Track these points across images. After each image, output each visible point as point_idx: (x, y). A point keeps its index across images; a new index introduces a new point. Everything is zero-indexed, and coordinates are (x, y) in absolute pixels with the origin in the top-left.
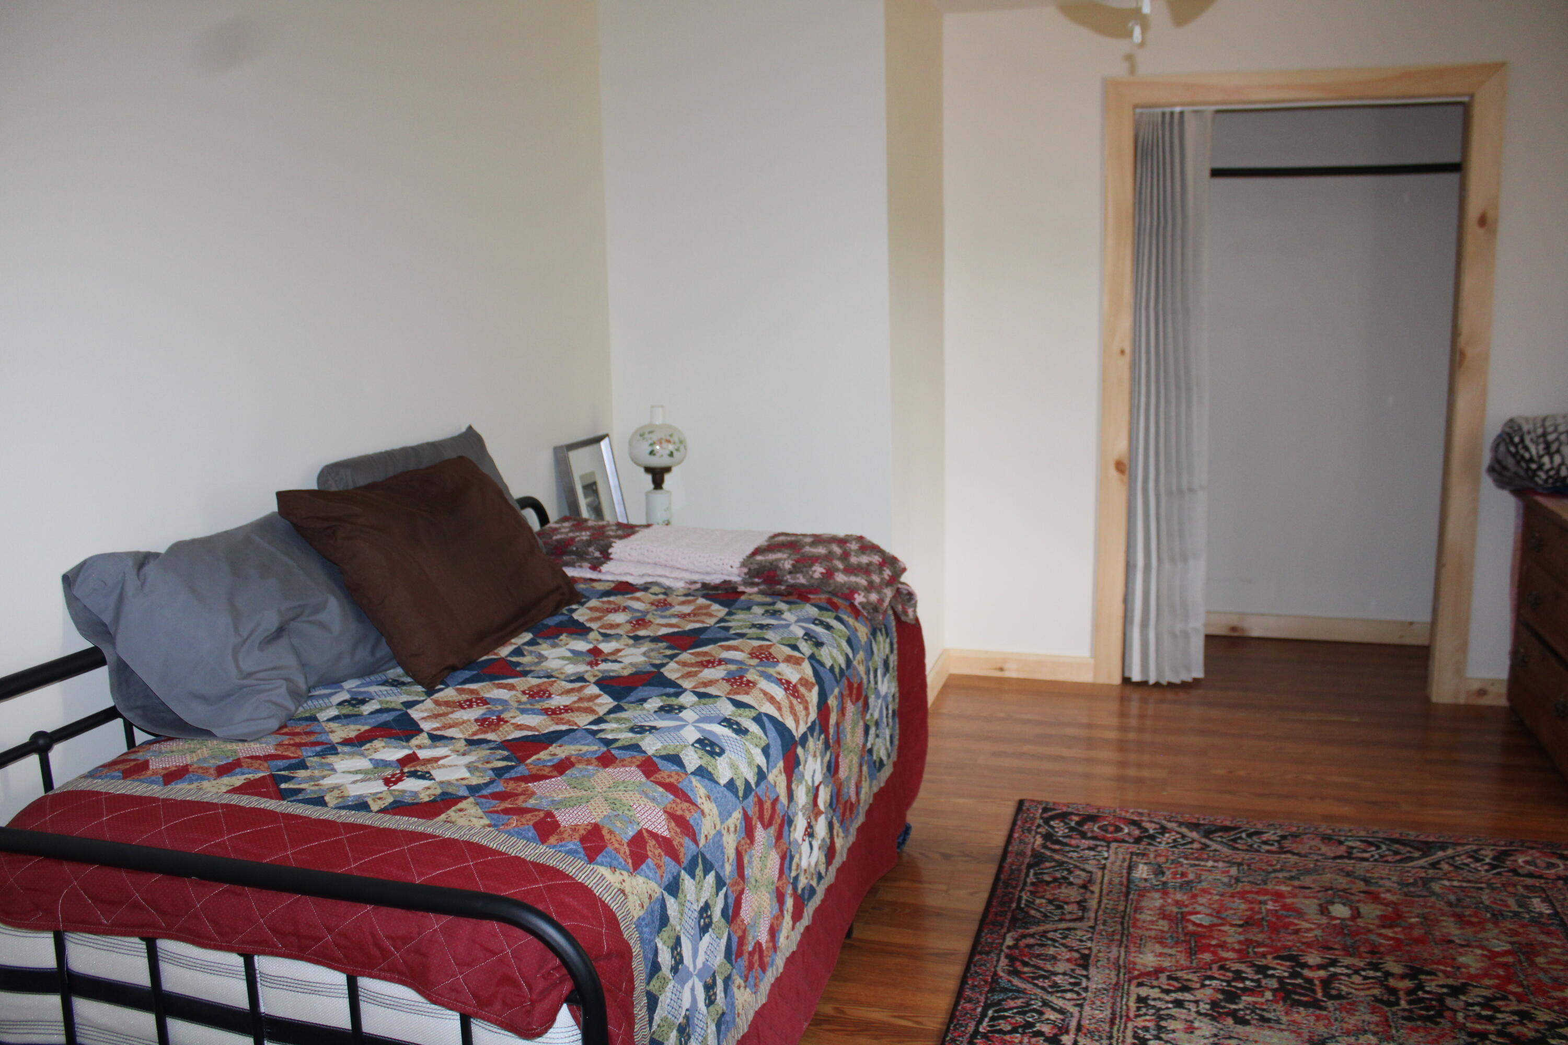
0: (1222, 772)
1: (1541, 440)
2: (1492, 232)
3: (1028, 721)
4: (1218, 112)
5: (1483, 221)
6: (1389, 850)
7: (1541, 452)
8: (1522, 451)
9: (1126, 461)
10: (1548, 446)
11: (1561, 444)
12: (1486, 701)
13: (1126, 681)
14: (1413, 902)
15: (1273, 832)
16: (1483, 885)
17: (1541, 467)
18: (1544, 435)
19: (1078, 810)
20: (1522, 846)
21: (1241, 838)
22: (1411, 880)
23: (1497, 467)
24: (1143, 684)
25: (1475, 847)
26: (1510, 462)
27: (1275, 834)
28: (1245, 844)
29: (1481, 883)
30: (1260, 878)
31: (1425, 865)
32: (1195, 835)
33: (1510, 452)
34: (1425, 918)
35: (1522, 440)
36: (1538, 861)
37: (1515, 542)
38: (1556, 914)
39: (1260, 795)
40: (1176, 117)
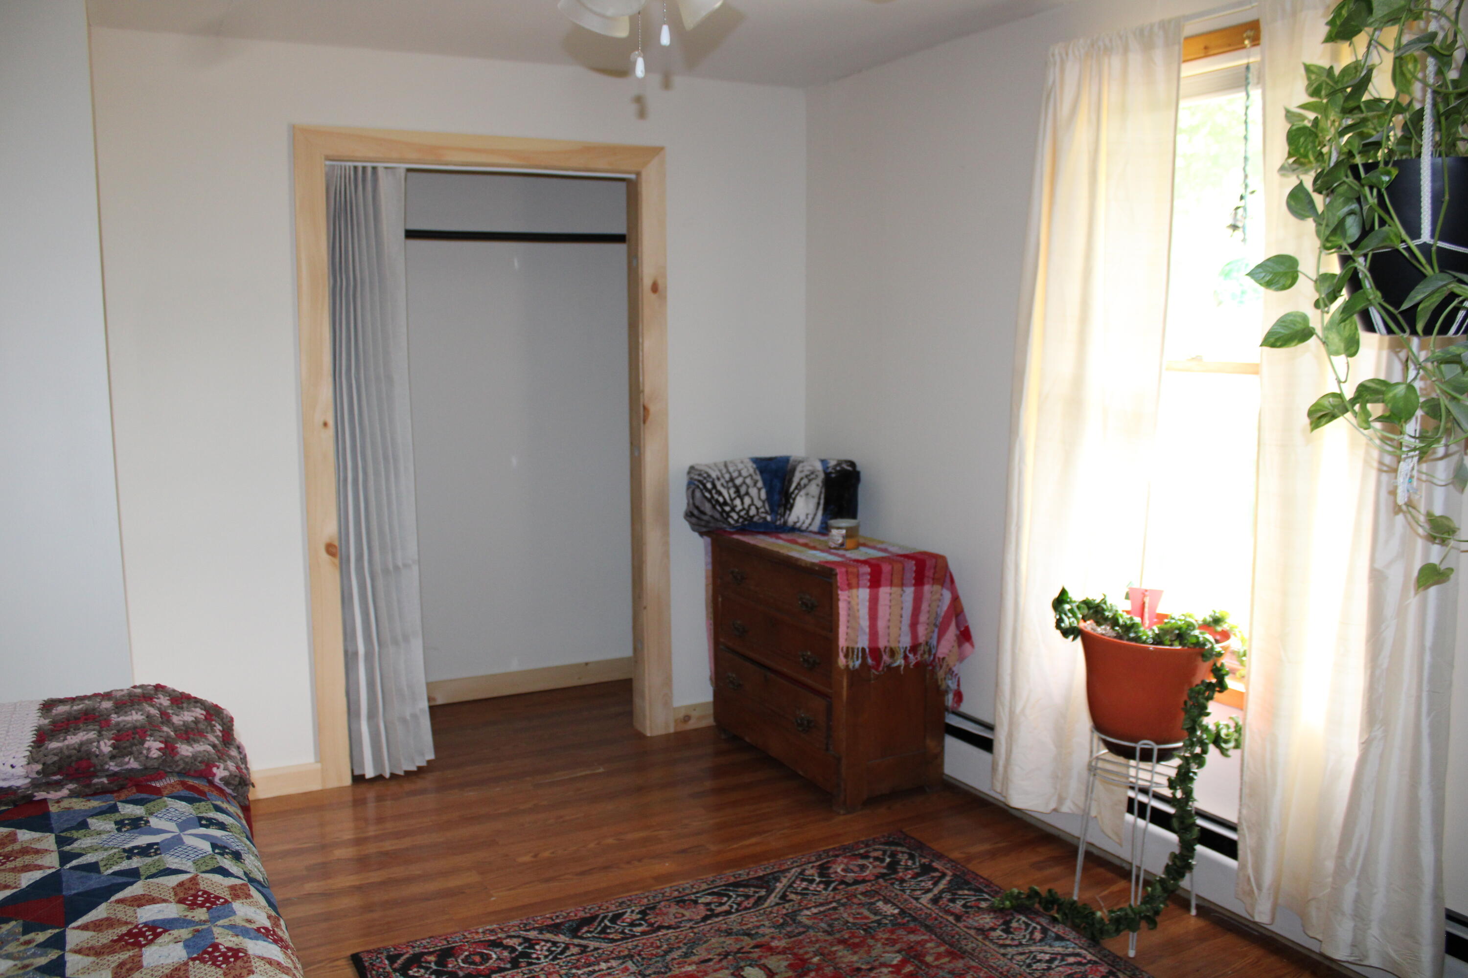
0: (527, 858)
1: (730, 484)
2: (663, 299)
3: (285, 854)
4: (409, 170)
5: (655, 288)
6: (738, 896)
7: (733, 496)
8: (716, 496)
9: (336, 543)
10: (737, 491)
11: (748, 487)
12: (692, 725)
13: (358, 779)
14: (801, 941)
15: (629, 910)
16: (834, 904)
17: (733, 509)
18: (732, 480)
19: (425, 947)
20: (828, 856)
21: (606, 927)
22: (781, 921)
23: (696, 512)
24: (379, 778)
25: (799, 870)
26: (707, 507)
27: (632, 912)
28: (616, 932)
29: (831, 902)
30: (660, 965)
31: (777, 900)
32: (562, 938)
33: (706, 497)
34: (822, 954)
35: (714, 486)
36: (851, 867)
37: (707, 578)
38: (903, 912)
39: (583, 873)
40: (369, 172)
